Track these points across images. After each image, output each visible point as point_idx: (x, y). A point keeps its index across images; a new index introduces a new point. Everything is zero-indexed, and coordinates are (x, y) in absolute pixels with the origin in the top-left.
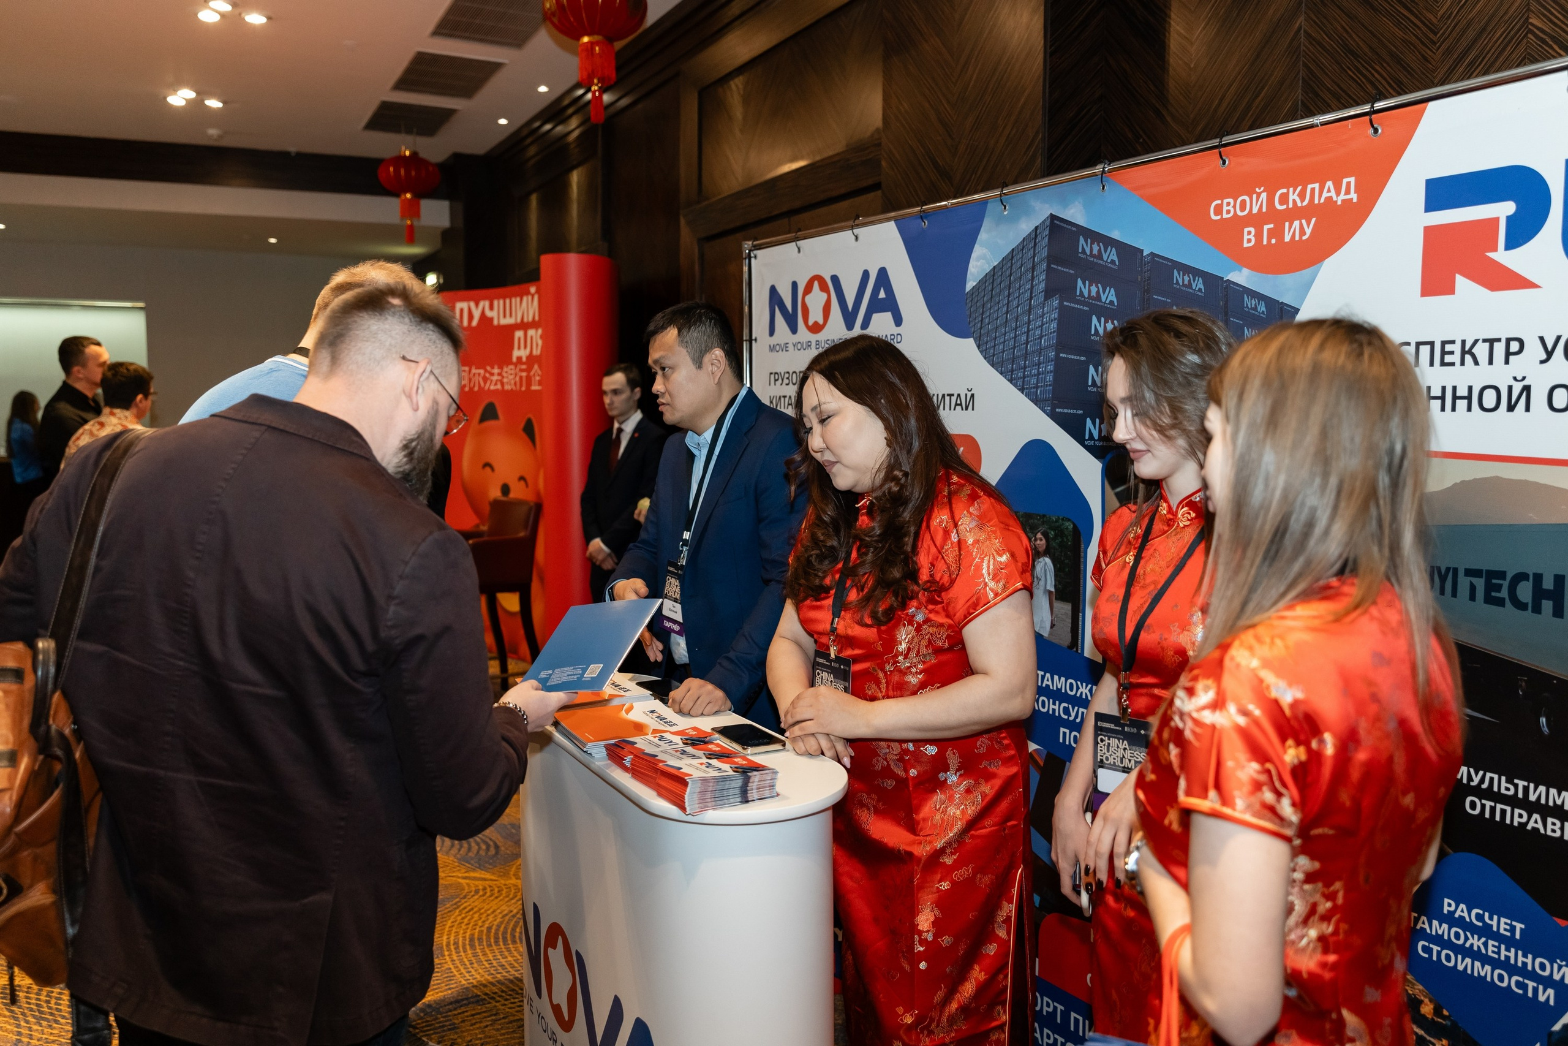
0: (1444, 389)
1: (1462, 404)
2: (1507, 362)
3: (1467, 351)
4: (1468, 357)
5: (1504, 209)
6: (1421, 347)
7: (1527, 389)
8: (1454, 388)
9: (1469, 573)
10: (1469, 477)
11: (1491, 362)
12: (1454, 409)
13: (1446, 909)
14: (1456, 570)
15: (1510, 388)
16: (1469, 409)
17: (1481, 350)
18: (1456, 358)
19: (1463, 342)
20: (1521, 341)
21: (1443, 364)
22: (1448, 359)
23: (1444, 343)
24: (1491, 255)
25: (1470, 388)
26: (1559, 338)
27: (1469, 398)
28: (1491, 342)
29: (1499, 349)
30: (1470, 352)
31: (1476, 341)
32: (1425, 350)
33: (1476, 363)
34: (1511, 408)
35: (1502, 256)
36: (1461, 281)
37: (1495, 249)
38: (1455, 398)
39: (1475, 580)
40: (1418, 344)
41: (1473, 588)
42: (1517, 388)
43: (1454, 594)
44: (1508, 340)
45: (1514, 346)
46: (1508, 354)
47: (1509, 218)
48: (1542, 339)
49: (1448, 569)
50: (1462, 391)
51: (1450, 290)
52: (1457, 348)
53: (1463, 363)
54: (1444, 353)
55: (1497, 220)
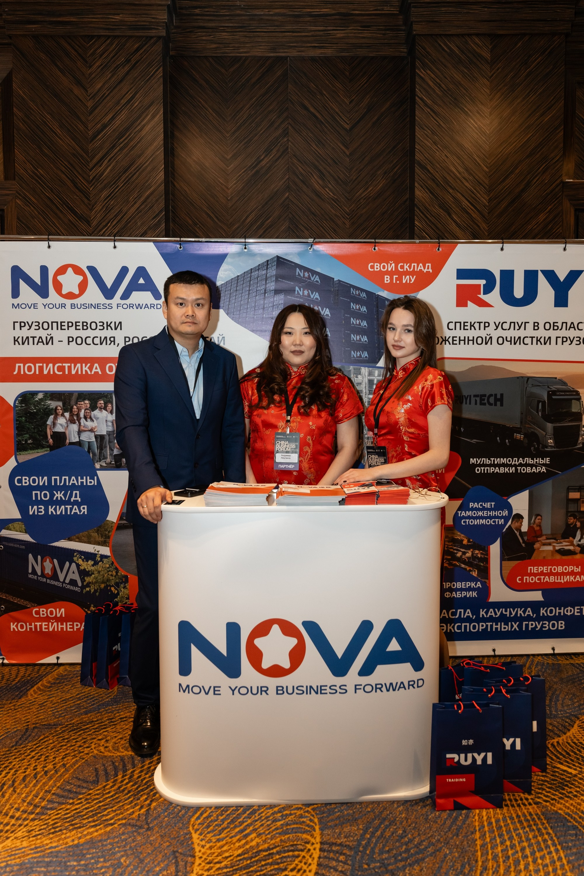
0: (465, 337)
1: (471, 342)
2: (485, 329)
3: (472, 326)
4: (472, 327)
5: (482, 282)
6: (457, 324)
7: (491, 338)
8: (468, 337)
9: (475, 396)
10: (474, 365)
11: (480, 329)
12: (468, 344)
13: (471, 506)
14: (470, 396)
15: (486, 337)
16: (473, 344)
17: (476, 325)
18: (469, 327)
19: (471, 323)
20: (489, 323)
21: (464, 329)
22: (466, 328)
23: (464, 323)
24: (479, 296)
25: (473, 337)
26: (500, 323)
27: (473, 340)
28: (480, 323)
29: (482, 325)
30: (473, 326)
31: (475, 323)
32: (458, 325)
33: (475, 329)
34: (486, 344)
35: (482, 296)
36: (469, 303)
37: (480, 294)
38: (469, 340)
39: (477, 398)
40: (456, 323)
41: (476, 401)
42: (488, 337)
43: (470, 404)
44: (485, 323)
45: (487, 325)
46: (485, 327)
47: (484, 285)
48: (495, 323)
49: (468, 396)
50: (471, 338)
51: (466, 305)
52: (469, 324)
53: (471, 329)
54: (464, 326)
55: (480, 285)
